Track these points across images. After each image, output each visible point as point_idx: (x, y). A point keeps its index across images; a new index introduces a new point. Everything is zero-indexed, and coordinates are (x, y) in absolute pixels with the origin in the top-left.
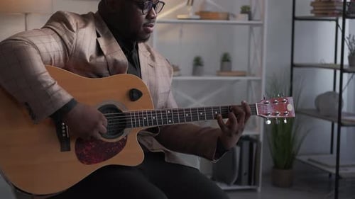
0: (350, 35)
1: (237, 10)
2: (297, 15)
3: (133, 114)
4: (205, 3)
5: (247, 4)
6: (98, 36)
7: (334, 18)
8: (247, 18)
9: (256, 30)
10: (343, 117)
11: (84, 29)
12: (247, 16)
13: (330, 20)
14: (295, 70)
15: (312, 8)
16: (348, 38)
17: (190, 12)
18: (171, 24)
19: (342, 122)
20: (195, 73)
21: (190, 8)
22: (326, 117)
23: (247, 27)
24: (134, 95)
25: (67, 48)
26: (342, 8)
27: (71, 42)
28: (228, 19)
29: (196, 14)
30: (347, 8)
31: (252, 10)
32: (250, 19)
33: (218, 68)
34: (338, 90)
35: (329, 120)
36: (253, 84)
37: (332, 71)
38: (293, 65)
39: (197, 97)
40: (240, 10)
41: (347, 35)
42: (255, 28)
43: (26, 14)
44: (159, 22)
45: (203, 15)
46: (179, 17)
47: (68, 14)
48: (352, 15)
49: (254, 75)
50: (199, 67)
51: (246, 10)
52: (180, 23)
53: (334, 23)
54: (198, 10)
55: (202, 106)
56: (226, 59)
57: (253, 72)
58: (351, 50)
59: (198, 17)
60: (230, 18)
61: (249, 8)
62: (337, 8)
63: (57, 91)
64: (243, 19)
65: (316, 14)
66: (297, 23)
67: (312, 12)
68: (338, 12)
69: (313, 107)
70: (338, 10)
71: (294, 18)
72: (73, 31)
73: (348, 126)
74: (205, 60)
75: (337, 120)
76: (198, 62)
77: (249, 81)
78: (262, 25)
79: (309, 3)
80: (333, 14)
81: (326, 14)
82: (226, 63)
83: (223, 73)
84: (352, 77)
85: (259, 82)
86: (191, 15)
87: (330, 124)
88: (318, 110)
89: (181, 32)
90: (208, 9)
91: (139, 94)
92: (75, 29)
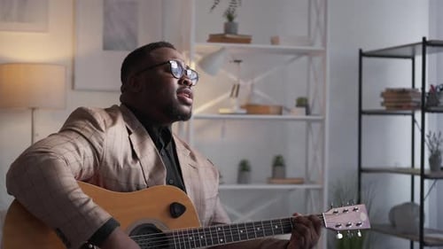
0: (430, 133)
1: (292, 103)
2: (364, 108)
3: (176, 234)
4: (252, 95)
5: (303, 95)
6: (130, 133)
7: (410, 112)
8: (304, 112)
9: (315, 127)
10: (426, 235)
11: (113, 128)
12: (304, 110)
13: (405, 114)
14: (364, 175)
15: (382, 100)
16: (429, 137)
17: (235, 106)
18: (211, 120)
19: (425, 240)
20: (241, 180)
21: (234, 101)
22: (404, 235)
23: (304, 123)
24: (176, 210)
25: (97, 152)
26: (420, 100)
27: (101, 144)
28: (280, 113)
29: (242, 107)
30: (426, 100)
31: (310, 103)
32: (308, 113)
33: (269, 174)
34: (417, 200)
35: (407, 238)
36: (312, 193)
37: (409, 177)
38: (361, 170)
39: (242, 211)
40: (295, 103)
41: (426, 132)
42: (313, 125)
43: (33, 109)
44: (197, 118)
45: (251, 108)
46: (222, 111)
47: (93, 110)
48: (433, 109)
49: (312, 183)
50: (246, 173)
51: (302, 103)
52: (222, 119)
53: (410, 118)
54: (244, 102)
55: (249, 221)
56: (278, 163)
57: (312, 179)
58: (432, 151)
59: (244, 111)
60: (284, 112)
61: (306, 100)
62: (414, 99)
63: (92, 209)
64: (300, 113)
65: (387, 107)
66: (364, 118)
67: (382, 104)
68: (415, 104)
69: (387, 221)
70: (415, 102)
71: (361, 113)
72: (102, 131)
73: (431, 246)
74: (253, 164)
75: (418, 238)
76: (244, 167)
77: (308, 191)
78: (322, 121)
79: (379, 94)
80: (409, 107)
81: (400, 107)
82: (279, 168)
83: (274, 181)
84: (434, 183)
85: (321, 190)
86: (236, 109)
87: (408, 243)
88: (394, 225)
89: (223, 130)
90: (257, 101)
91: (183, 209)
92: (103, 128)
